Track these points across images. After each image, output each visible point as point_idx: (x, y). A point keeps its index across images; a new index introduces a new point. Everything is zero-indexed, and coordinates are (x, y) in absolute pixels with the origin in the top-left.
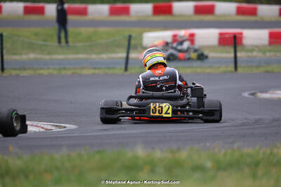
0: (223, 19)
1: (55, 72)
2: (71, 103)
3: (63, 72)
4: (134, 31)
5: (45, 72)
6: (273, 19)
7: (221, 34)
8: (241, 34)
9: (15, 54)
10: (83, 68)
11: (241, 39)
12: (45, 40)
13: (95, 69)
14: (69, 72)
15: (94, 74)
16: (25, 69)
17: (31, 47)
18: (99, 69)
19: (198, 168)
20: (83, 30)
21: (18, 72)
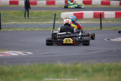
0: (95, 7)
1: (23, 30)
2: (30, 43)
3: (27, 30)
4: (57, 12)
5: (19, 30)
6: (117, 7)
7: (94, 13)
8: (103, 13)
9: (6, 22)
10: (35, 28)
11: (103, 15)
12: (19, 16)
13: (40, 28)
14: (29, 30)
15: (40, 30)
16: (10, 28)
17: (13, 19)
18: (42, 28)
19: (85, 71)
20: (35, 11)
21: (7, 29)
